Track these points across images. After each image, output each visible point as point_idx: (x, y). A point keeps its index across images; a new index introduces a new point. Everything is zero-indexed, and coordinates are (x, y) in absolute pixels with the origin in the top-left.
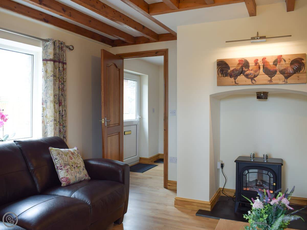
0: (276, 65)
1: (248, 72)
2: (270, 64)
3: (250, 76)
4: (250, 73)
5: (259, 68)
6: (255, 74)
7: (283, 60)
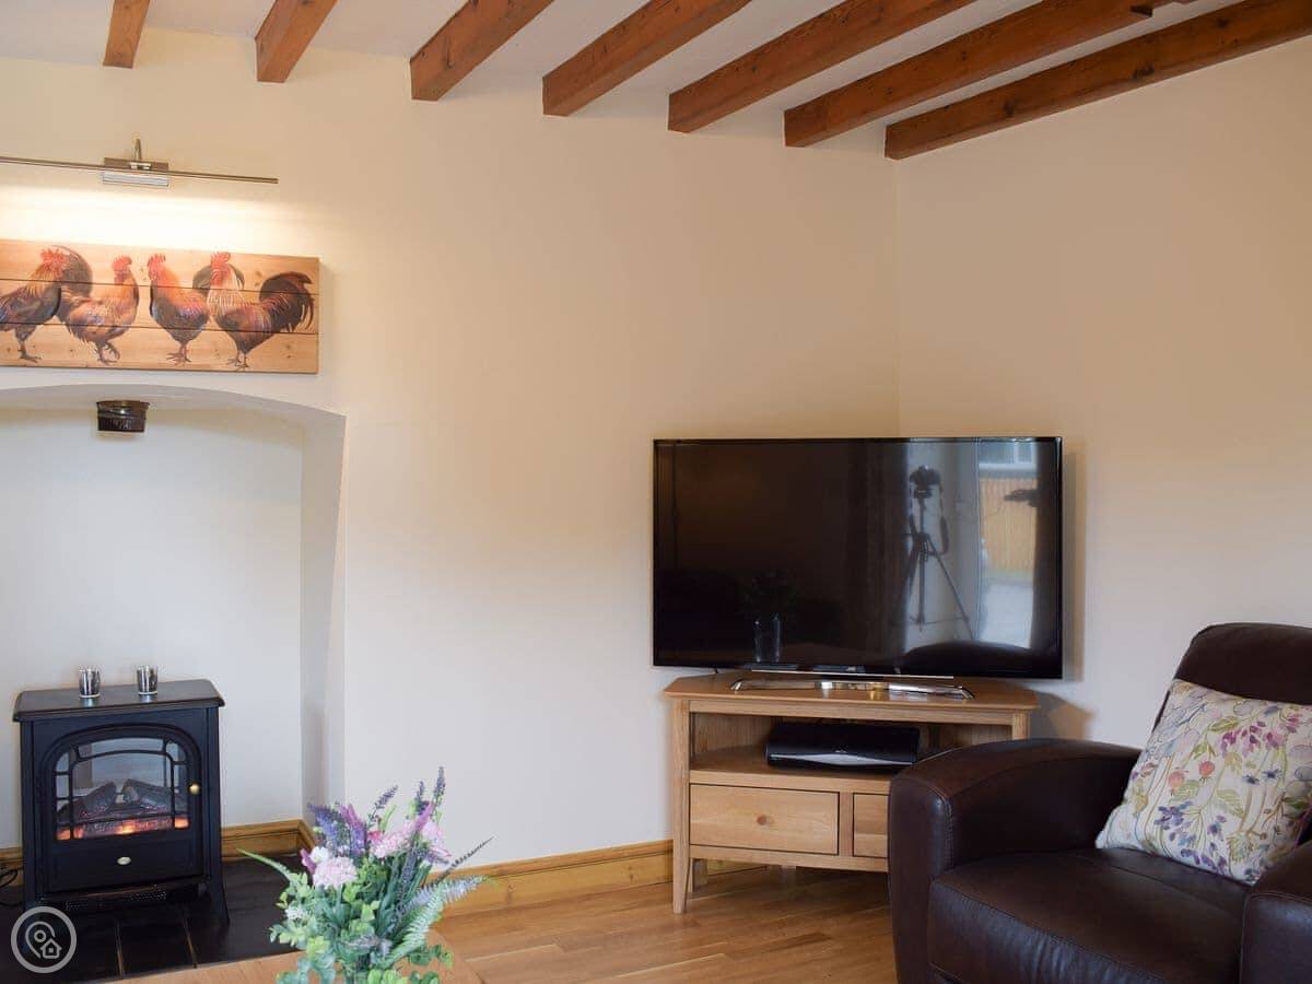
0: (205, 291)
1: (84, 310)
2: (183, 285)
3: (94, 328)
4: (94, 314)
5: (136, 296)
6: (117, 319)
7: (232, 271)
